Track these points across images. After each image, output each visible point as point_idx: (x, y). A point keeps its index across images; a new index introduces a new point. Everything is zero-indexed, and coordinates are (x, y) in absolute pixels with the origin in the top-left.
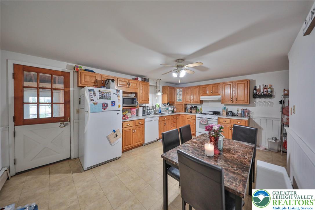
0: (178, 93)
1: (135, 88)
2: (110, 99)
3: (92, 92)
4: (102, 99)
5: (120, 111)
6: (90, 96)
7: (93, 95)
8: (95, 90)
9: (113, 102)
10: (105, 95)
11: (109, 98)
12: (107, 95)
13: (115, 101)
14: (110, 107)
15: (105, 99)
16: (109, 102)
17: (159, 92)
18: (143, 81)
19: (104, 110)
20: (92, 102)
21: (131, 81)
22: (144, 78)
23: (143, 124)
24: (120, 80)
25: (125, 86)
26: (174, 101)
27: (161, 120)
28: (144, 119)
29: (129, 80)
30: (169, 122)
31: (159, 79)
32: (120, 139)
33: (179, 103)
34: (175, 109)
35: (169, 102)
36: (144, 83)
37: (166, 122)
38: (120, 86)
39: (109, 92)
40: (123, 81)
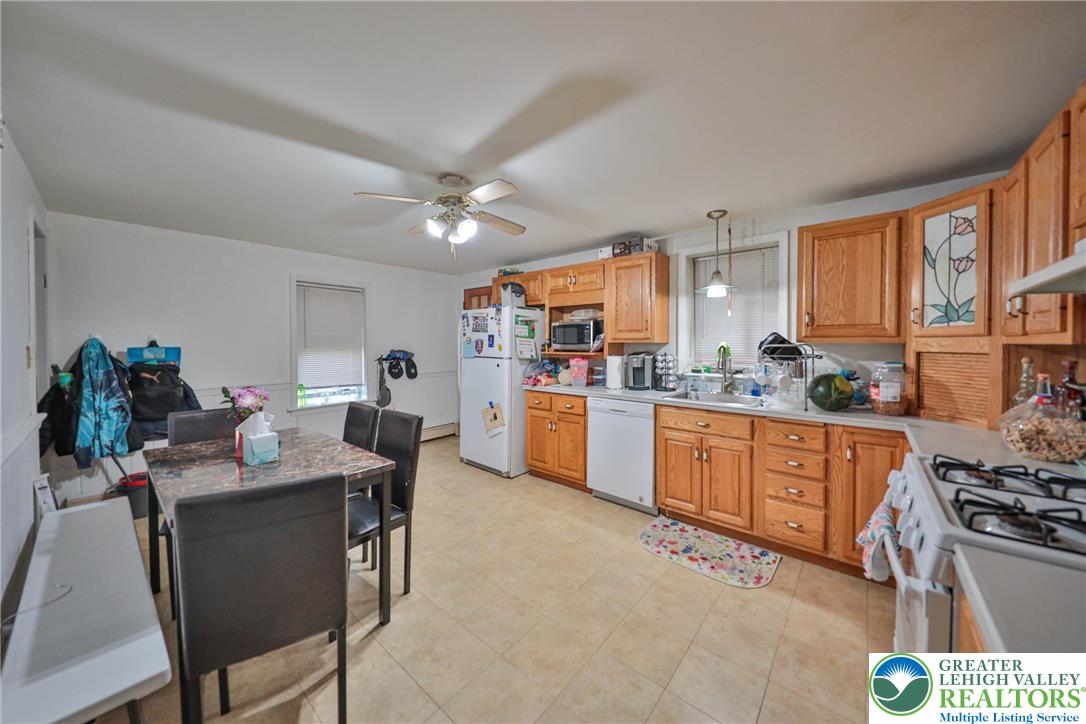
0: (932, 247)
1: (594, 287)
2: (487, 331)
3: (466, 319)
4: (475, 331)
5: (502, 358)
6: (463, 328)
7: (466, 324)
8: (468, 315)
9: (491, 339)
10: (480, 323)
11: (484, 329)
12: (483, 323)
13: (494, 336)
14: (486, 351)
15: (479, 331)
16: (485, 338)
17: (716, 281)
18: (618, 255)
19: (479, 355)
20: (464, 339)
21: (580, 269)
22: (624, 243)
23: (584, 416)
24: (552, 276)
25: (564, 290)
26: (887, 327)
27: (672, 425)
28: (586, 397)
29: (572, 267)
30: (742, 452)
31: (716, 215)
32: (501, 429)
33: (944, 341)
34: (877, 386)
35: (820, 333)
36: (625, 262)
37: (710, 447)
38: (553, 292)
39: (485, 315)
40: (558, 277)
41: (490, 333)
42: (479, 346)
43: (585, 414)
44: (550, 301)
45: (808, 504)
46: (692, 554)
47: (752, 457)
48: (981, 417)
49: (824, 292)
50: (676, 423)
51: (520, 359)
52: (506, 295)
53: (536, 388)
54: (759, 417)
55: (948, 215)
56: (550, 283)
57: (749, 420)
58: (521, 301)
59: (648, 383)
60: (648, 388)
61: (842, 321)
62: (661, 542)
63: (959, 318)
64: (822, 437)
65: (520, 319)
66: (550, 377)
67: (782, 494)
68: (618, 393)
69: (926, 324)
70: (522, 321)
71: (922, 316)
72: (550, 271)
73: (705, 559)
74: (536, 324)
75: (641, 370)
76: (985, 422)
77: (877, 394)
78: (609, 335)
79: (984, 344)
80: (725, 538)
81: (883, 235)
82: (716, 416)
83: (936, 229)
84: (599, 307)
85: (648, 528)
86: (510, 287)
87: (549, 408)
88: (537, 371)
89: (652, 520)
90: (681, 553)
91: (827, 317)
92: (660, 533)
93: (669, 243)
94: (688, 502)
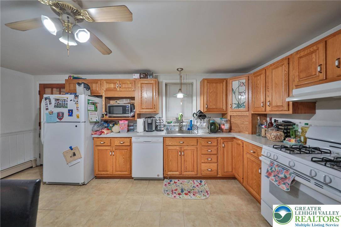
0: (234, 89)
1: (130, 90)
2: (67, 107)
3: (48, 100)
4: (57, 107)
5: (80, 122)
6: (46, 104)
7: (48, 103)
8: (50, 98)
9: (70, 112)
10: (61, 103)
11: (65, 106)
12: (63, 103)
13: (72, 110)
14: (66, 117)
15: (60, 107)
16: (65, 111)
17: (180, 92)
18: (142, 78)
19: (60, 121)
20: (47, 111)
21: (122, 82)
22: (145, 74)
23: (130, 146)
24: (107, 82)
25: (115, 90)
26: (224, 109)
27: (170, 144)
28: (132, 137)
29: (119, 80)
30: (195, 150)
31: (180, 70)
32: (79, 160)
33: (237, 113)
34: (224, 125)
35: (209, 110)
36: (145, 81)
37: (184, 150)
38: (108, 90)
39: (66, 99)
40: (110, 83)
41: (69, 108)
42: (60, 116)
43: (130, 145)
44: (105, 94)
45: (214, 162)
46: (185, 192)
47: (197, 151)
48: (246, 131)
49: (210, 98)
50: (172, 143)
51: (90, 122)
52: (80, 89)
53: (101, 136)
54: (199, 137)
55: (238, 81)
56: (106, 86)
57: (196, 139)
58: (89, 92)
59: (154, 129)
60: (154, 131)
61: (214, 107)
62: (172, 191)
63: (241, 107)
64: (216, 141)
65: (90, 101)
66: (108, 129)
67: (206, 161)
68: (142, 134)
69: (233, 108)
70: (91, 103)
71: (232, 106)
72: (105, 80)
73: (189, 192)
74: (98, 104)
75: (151, 124)
76: (248, 132)
77: (224, 127)
78: (137, 110)
79: (247, 114)
80: (188, 180)
81: (223, 84)
82: (186, 139)
83: (235, 84)
84: (133, 98)
85: (164, 187)
86: (83, 84)
87: (109, 144)
88: (101, 127)
89: (163, 182)
90: (181, 193)
91: (211, 106)
92: (169, 187)
93: (159, 77)
94: (176, 171)
